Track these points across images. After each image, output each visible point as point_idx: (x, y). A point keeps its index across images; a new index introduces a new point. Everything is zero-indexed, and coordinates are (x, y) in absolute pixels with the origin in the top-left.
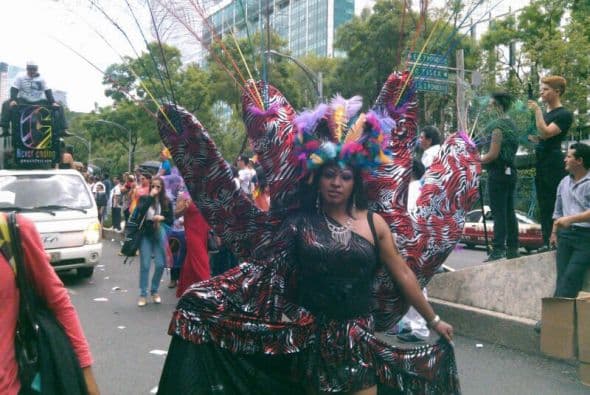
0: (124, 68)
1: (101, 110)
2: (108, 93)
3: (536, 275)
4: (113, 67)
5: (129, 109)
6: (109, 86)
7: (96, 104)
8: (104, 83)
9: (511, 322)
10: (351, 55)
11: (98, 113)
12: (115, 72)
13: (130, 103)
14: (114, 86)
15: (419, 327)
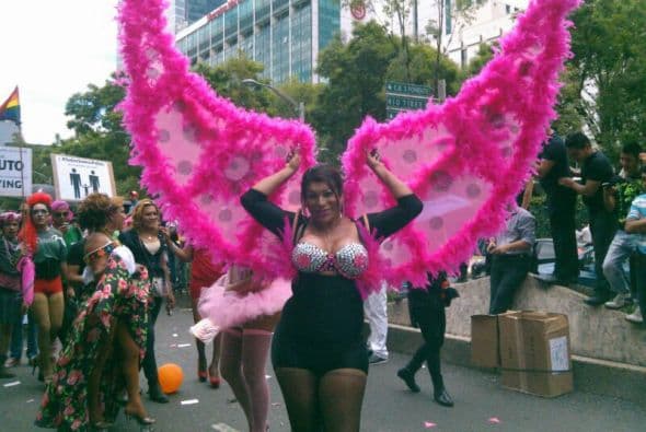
0: (87, 97)
1: (63, 142)
2: (70, 125)
3: (476, 298)
4: (76, 97)
5: (94, 142)
6: (72, 118)
7: (57, 136)
8: (67, 114)
9: (454, 340)
10: (333, 82)
11: (60, 145)
12: (78, 102)
13: (96, 135)
14: (78, 117)
15: (379, 348)
